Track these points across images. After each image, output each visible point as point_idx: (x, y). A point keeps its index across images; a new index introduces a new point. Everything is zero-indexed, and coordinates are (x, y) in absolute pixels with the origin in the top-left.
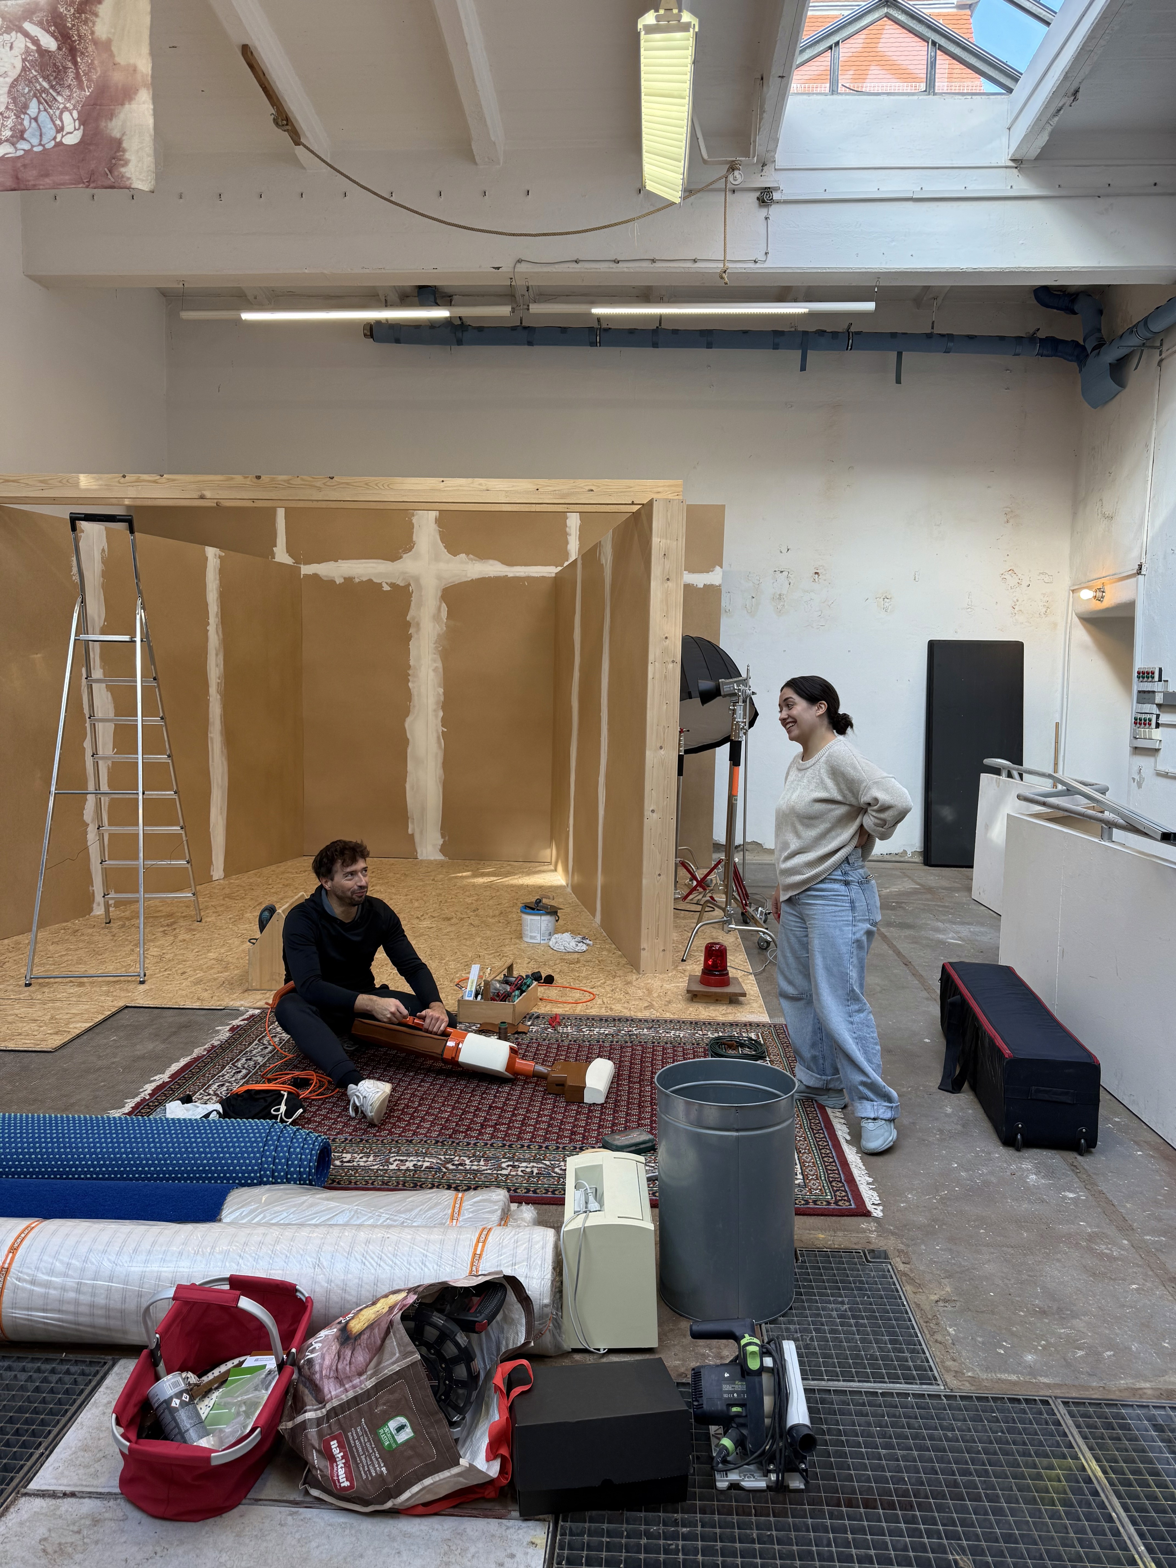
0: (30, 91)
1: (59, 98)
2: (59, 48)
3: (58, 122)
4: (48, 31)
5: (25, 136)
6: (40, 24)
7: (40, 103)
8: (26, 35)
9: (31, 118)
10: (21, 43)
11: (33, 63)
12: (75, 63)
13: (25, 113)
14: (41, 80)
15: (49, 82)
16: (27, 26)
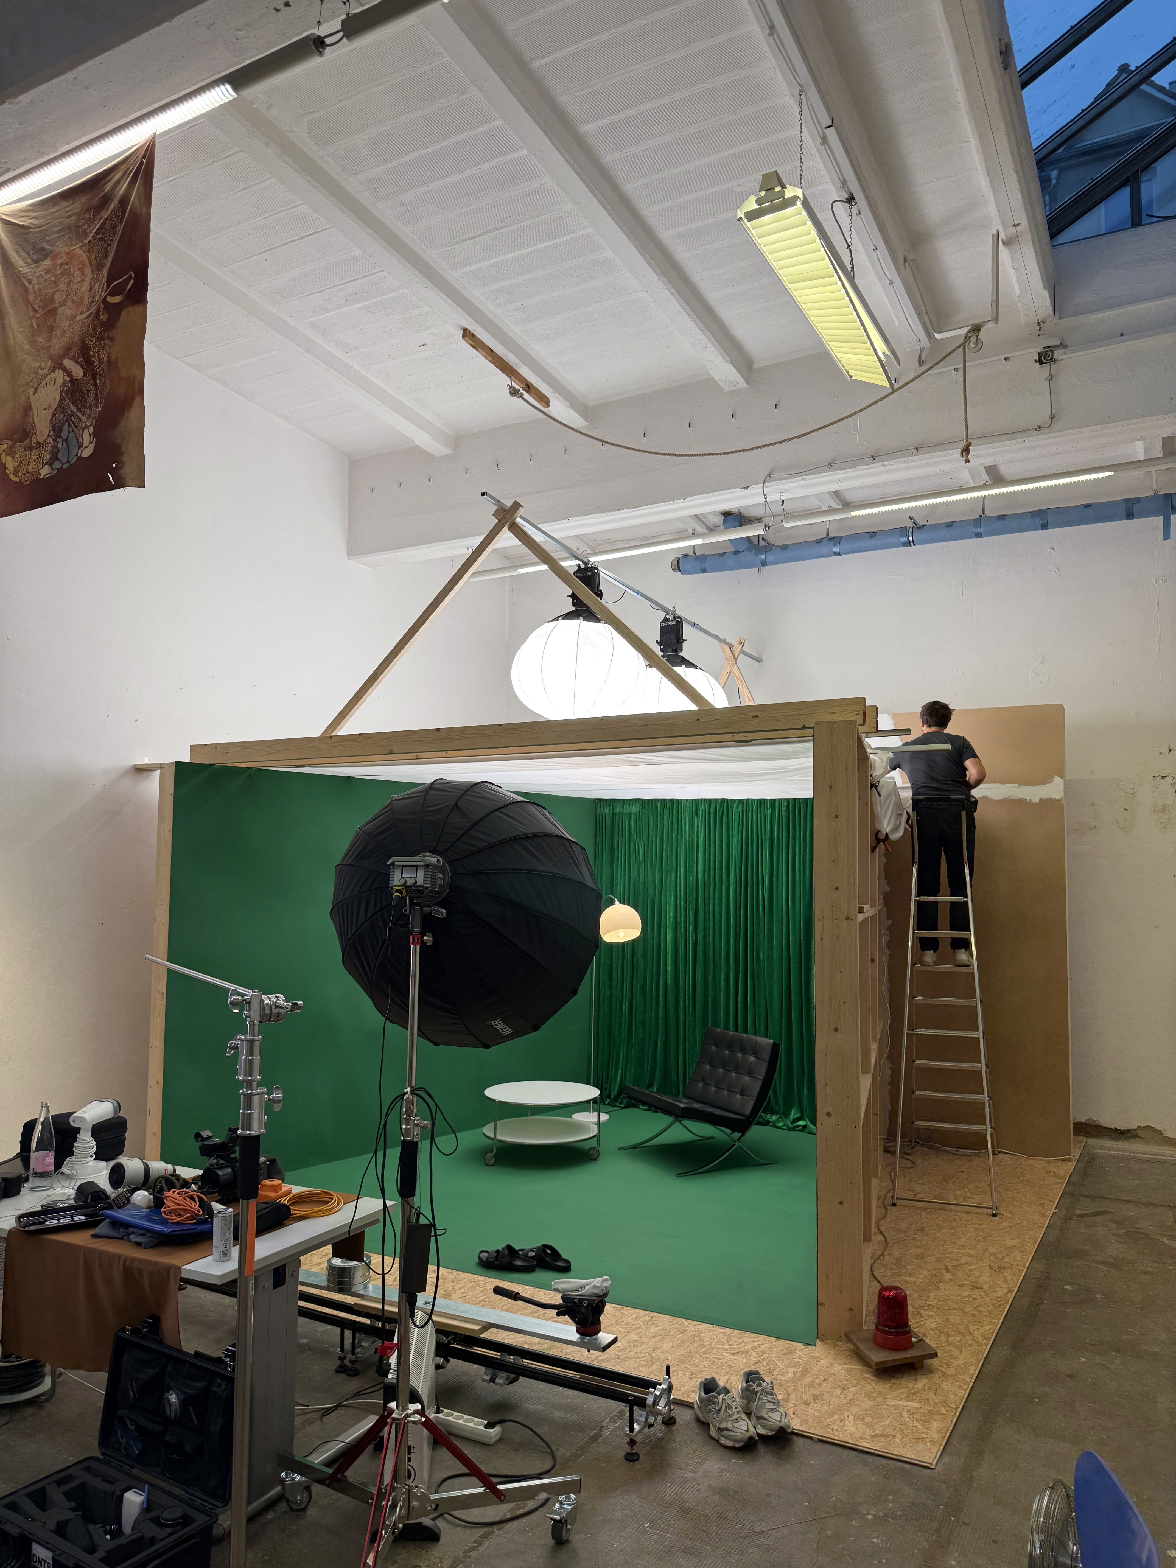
0: (63, 417)
1: (83, 419)
2: (85, 375)
3: (80, 440)
4: (77, 362)
5: (59, 456)
6: (73, 359)
7: (70, 426)
8: (65, 370)
9: (63, 440)
10: (60, 376)
11: (67, 392)
12: (95, 385)
13: (60, 437)
14: (71, 405)
15: (77, 406)
16: (67, 363)
